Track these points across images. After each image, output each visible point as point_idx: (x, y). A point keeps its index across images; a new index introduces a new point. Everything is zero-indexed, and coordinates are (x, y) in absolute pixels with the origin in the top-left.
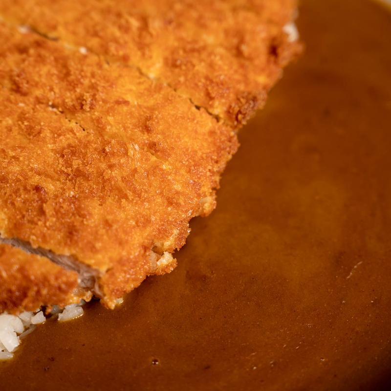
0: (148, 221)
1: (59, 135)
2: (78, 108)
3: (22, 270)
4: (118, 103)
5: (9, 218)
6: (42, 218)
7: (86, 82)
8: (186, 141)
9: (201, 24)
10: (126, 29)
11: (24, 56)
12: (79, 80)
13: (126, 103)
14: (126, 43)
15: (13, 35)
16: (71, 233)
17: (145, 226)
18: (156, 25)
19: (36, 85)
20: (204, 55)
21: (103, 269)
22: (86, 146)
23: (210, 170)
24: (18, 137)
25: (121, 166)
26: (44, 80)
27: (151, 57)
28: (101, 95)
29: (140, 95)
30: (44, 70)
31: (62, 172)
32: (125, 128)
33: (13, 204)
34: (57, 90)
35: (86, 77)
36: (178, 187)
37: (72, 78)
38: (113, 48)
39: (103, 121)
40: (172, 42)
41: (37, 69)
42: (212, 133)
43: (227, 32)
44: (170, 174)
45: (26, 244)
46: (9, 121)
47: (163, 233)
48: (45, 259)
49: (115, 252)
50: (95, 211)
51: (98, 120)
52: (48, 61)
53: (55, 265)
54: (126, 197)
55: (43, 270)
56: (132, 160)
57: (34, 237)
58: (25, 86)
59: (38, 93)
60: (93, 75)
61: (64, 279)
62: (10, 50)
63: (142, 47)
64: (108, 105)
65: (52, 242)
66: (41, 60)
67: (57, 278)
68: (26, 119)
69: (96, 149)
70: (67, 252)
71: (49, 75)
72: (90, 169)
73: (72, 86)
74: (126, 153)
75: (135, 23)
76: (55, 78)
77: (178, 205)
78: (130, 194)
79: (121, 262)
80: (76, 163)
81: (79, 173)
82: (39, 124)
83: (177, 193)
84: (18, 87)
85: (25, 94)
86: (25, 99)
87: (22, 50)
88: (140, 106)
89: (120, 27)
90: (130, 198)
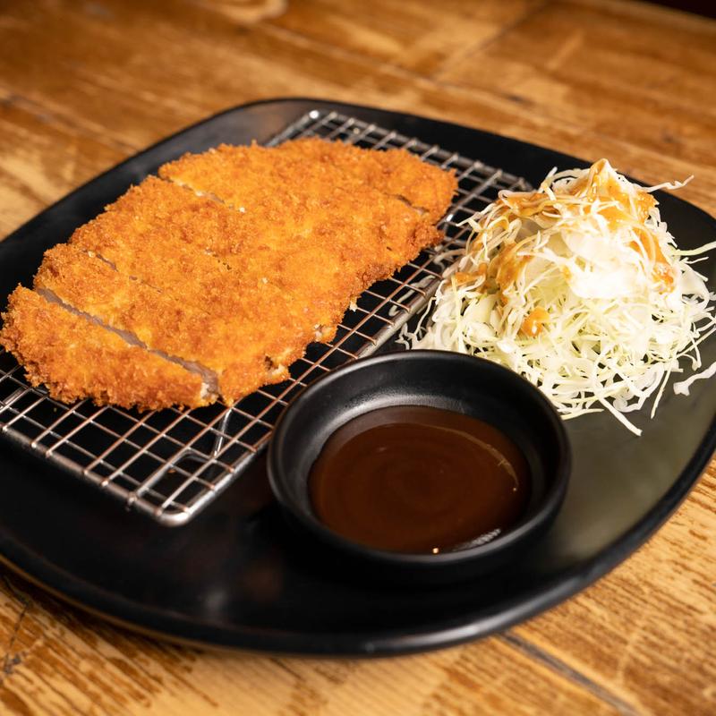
0: (262, 336)
1: (208, 272)
2: (228, 251)
3: (158, 372)
4: (261, 248)
5: (153, 335)
6: (178, 334)
7: (239, 233)
8: (313, 279)
9: (354, 207)
10: (288, 203)
11: (196, 213)
12: (233, 231)
13: (267, 248)
14: (285, 212)
15: (190, 199)
16: (197, 343)
17: (259, 340)
18: (314, 203)
19: (199, 234)
20: (347, 229)
21: (219, 371)
22: (226, 280)
23: (330, 304)
24: (176, 273)
25: (250, 294)
26: (206, 231)
27: (302, 225)
28: (247, 242)
29: (281, 243)
30: (209, 223)
31: (203, 299)
32: (263, 267)
33: (158, 324)
34: (215, 239)
35: (239, 228)
36: (294, 313)
37: (229, 229)
38: (272, 214)
39: (247, 261)
40: (324, 217)
41: (203, 223)
42: (337, 275)
43: (375, 216)
44: (289, 302)
45: (164, 354)
46: (172, 261)
47: (277, 347)
48: (178, 365)
49: (230, 358)
50: (220, 328)
51: (243, 261)
52: (213, 217)
53: (186, 371)
54: (247, 316)
55: (175, 373)
56: (260, 290)
57: (169, 348)
58: (190, 236)
59: (199, 241)
60: (245, 227)
61: (190, 381)
62: (186, 209)
63: (297, 216)
64: (252, 250)
65: (182, 350)
66: (208, 216)
67: (184, 380)
68: (184, 259)
69: (233, 282)
70: (193, 358)
71: (212, 227)
72: (226, 296)
73: (227, 235)
74: (255, 287)
75: (296, 200)
76: (215, 230)
77: (290, 326)
78: (251, 314)
79: (234, 366)
80: (214, 291)
81: (215, 299)
82: (193, 263)
83: (292, 317)
84: (185, 236)
85: (189, 242)
86: (189, 245)
87: (195, 209)
88: (278, 251)
89: (283, 201)
90: (250, 317)
